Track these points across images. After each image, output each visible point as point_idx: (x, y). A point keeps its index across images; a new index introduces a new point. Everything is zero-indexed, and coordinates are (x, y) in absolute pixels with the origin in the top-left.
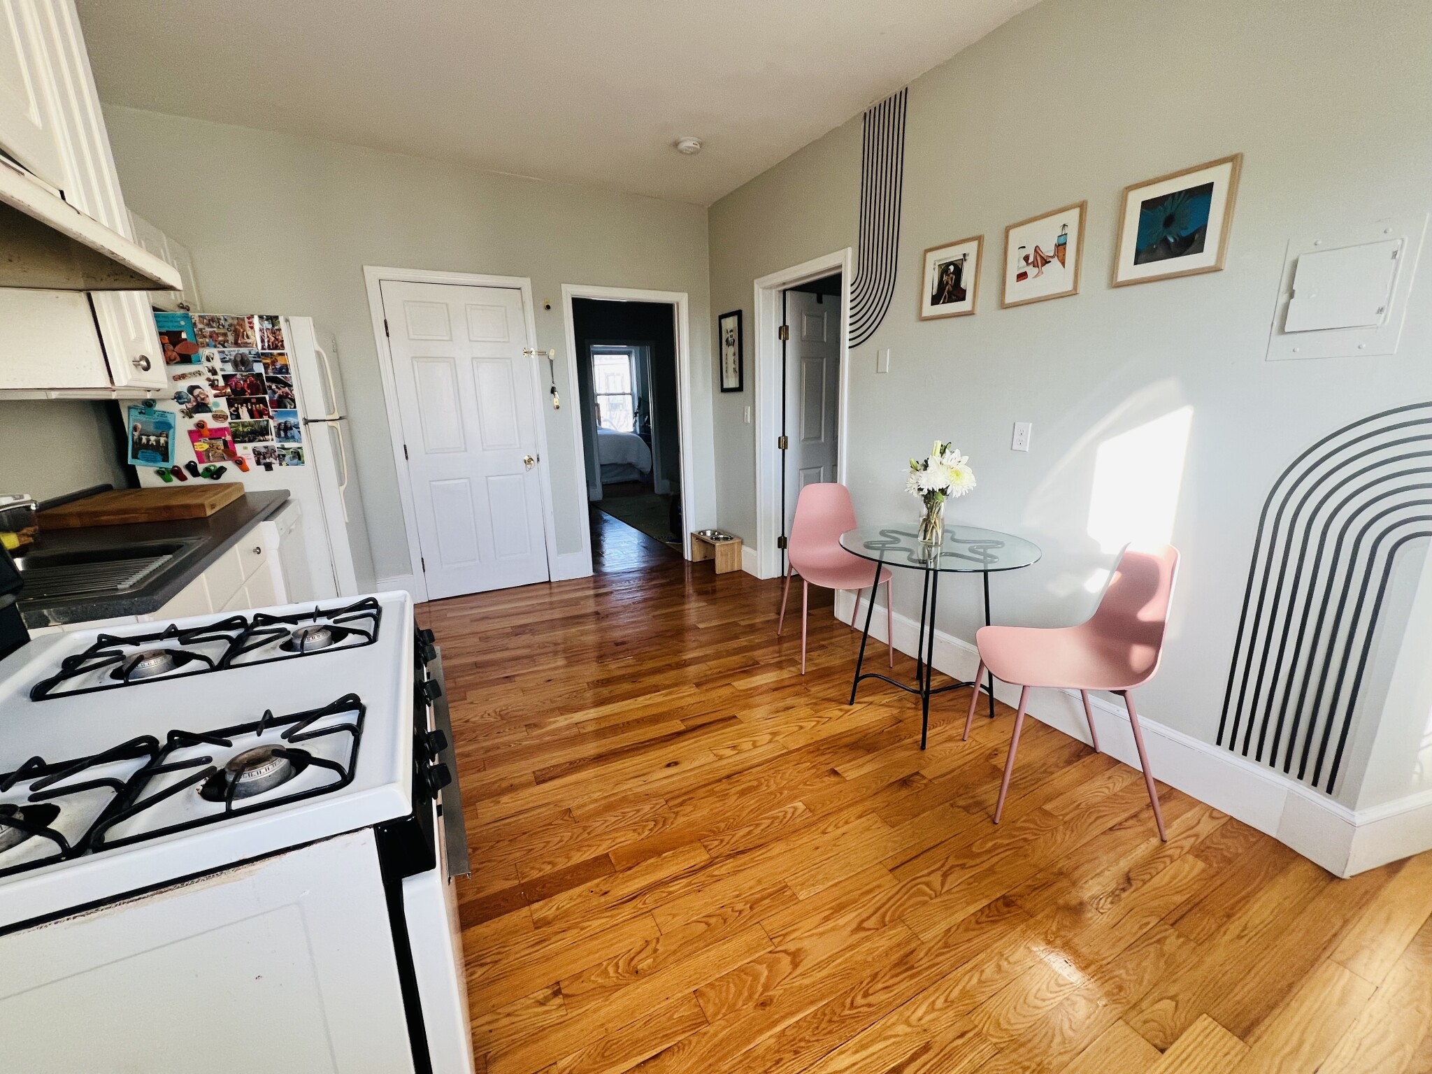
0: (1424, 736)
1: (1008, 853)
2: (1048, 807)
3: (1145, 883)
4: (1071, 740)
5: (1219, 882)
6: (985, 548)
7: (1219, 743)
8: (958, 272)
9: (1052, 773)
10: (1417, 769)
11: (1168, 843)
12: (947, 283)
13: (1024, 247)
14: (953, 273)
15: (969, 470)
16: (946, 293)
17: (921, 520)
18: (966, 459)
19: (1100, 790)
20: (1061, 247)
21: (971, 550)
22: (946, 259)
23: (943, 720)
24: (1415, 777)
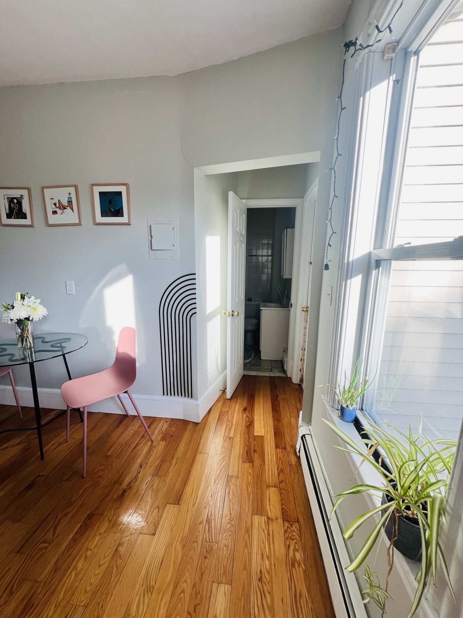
0: (208, 371)
1: (91, 489)
2: (109, 454)
3: (147, 463)
4: (118, 415)
5: (169, 447)
6: (60, 343)
7: (164, 395)
8: (20, 203)
9: (110, 436)
10: (209, 381)
11: (154, 441)
12: (14, 208)
13: (53, 199)
14: (17, 203)
15: (42, 307)
16: (14, 213)
17: (18, 336)
18: (39, 301)
19: (130, 432)
20: (70, 202)
21: (52, 346)
22: (11, 195)
23: (55, 436)
24: (209, 383)
